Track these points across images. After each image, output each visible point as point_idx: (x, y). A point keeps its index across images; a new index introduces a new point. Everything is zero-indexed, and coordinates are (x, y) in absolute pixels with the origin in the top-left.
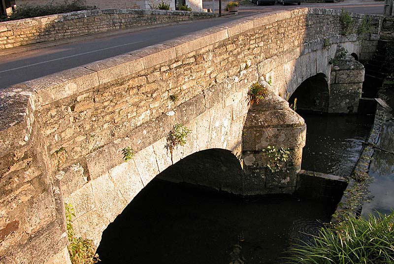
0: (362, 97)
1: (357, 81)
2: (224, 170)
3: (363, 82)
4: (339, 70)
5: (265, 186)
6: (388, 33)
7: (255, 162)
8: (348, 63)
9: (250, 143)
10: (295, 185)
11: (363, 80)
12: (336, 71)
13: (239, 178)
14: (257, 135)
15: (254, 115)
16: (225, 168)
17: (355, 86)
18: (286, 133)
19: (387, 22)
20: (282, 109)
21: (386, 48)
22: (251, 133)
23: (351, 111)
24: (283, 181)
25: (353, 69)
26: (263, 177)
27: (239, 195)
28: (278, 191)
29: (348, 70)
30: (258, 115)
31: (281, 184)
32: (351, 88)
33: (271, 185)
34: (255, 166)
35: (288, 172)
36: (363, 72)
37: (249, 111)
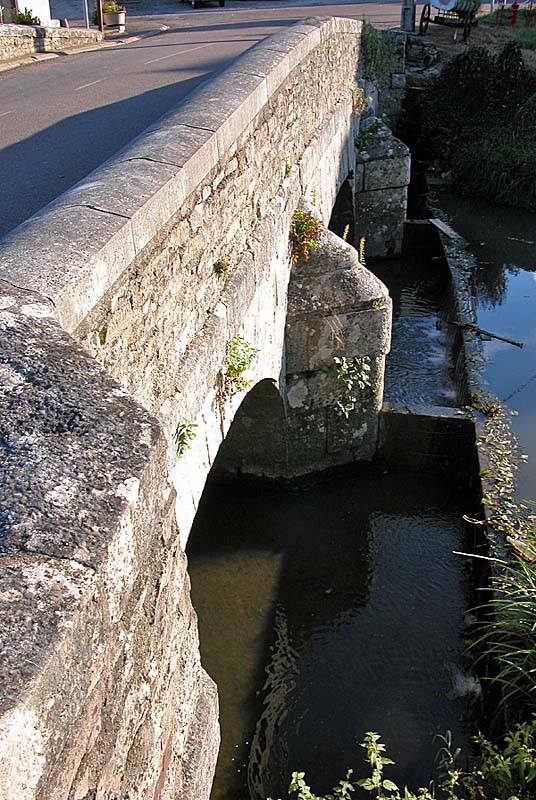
0: (407, 218)
1: (399, 184)
2: (248, 425)
3: (410, 186)
4: (369, 160)
5: (326, 449)
6: (418, 72)
7: (307, 397)
8: (382, 143)
9: (299, 354)
10: (376, 439)
11: (409, 181)
12: (363, 162)
13: (279, 438)
14: (311, 334)
15: (300, 286)
16: (250, 419)
17: (396, 195)
18: (362, 322)
19: (414, 46)
20: (350, 268)
21: (419, 104)
22: (300, 331)
23: (391, 250)
24: (357, 434)
25: (392, 157)
26: (322, 430)
27: (281, 477)
28: (347, 458)
29: (383, 158)
30: (308, 287)
31: (354, 440)
32: (390, 200)
33: (336, 447)
34: (307, 408)
35: (365, 411)
36: (408, 162)
37: (292, 277)
